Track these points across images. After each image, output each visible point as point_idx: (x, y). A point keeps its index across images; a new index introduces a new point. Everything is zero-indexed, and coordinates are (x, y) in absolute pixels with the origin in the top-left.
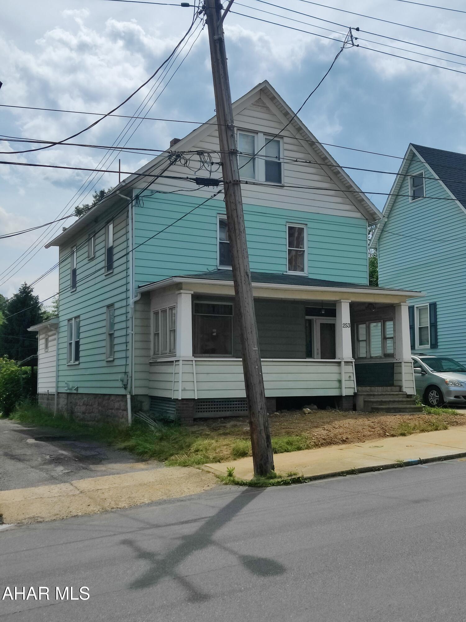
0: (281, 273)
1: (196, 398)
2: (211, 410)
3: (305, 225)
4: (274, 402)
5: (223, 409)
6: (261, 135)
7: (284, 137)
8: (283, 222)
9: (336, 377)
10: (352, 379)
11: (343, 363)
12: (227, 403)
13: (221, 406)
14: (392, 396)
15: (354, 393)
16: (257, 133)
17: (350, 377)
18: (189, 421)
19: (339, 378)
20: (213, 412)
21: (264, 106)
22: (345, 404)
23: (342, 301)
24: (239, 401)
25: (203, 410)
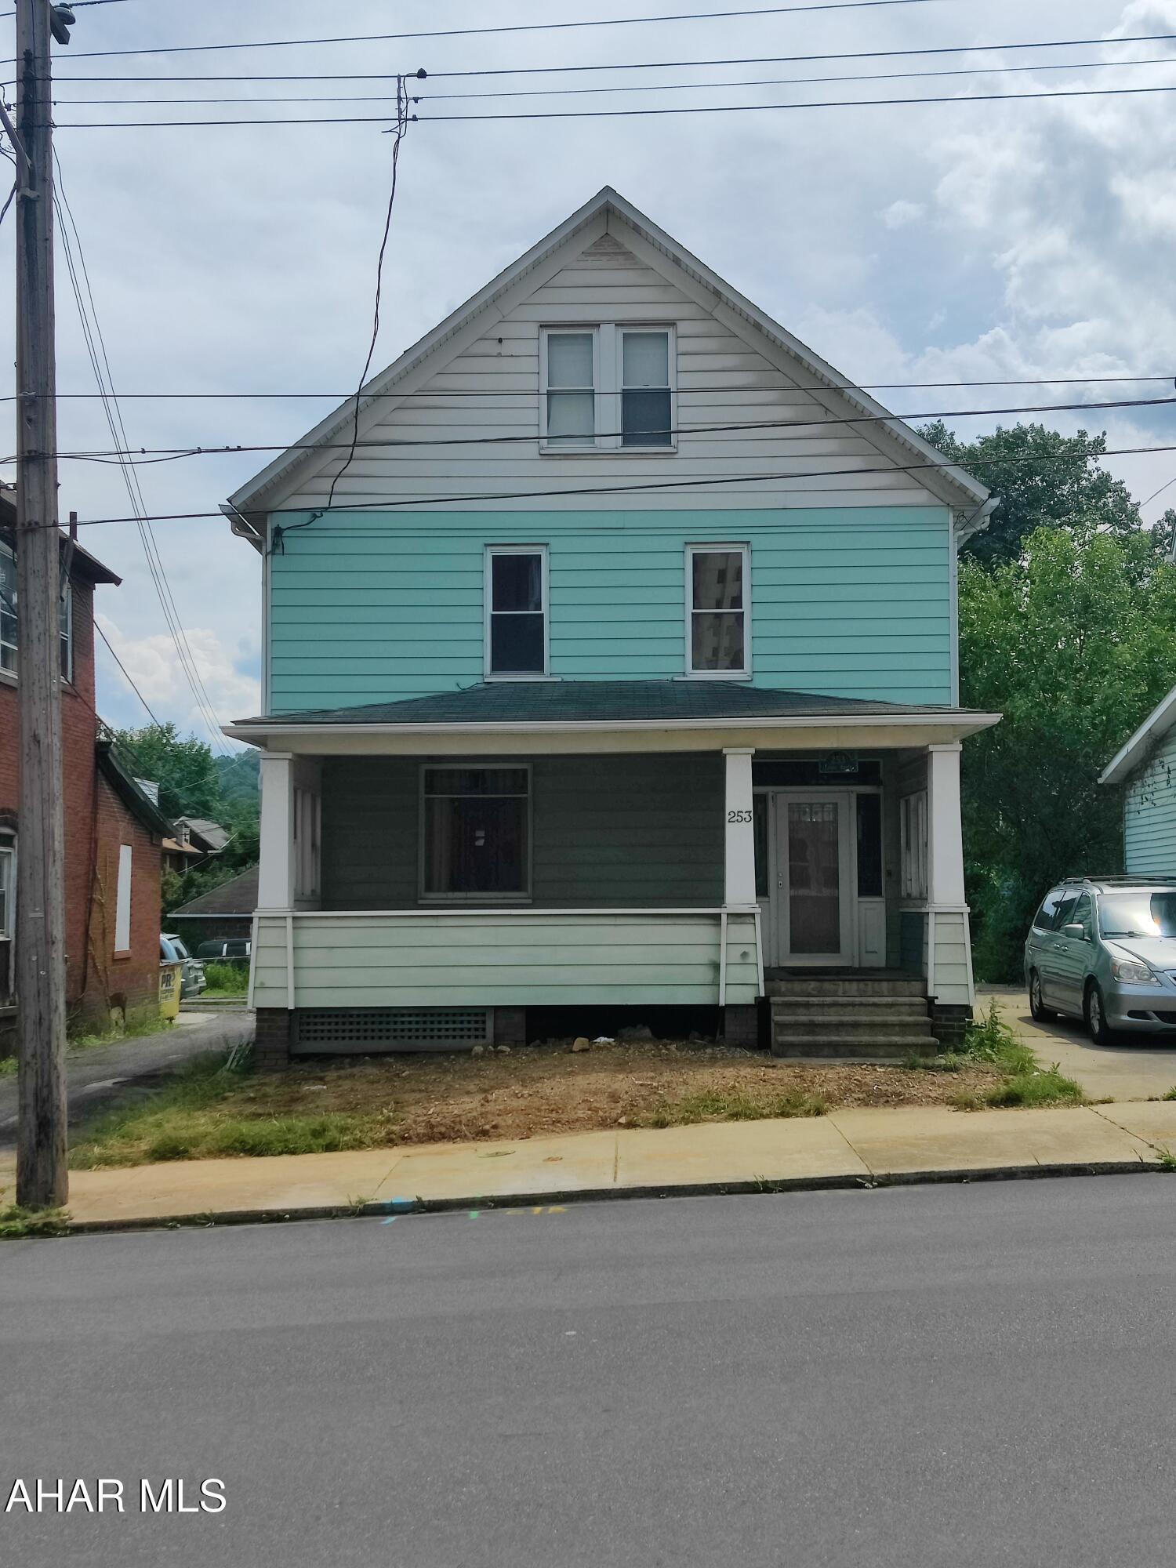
0: (669, 677)
1: (291, 1007)
2: (340, 1034)
3: (745, 546)
4: (519, 1018)
5: (374, 1034)
6: (607, 330)
7: (678, 322)
8: (676, 543)
9: (704, 955)
10: (751, 960)
11: (724, 918)
12: (384, 1019)
13: (369, 1026)
14: (870, 1008)
15: (756, 998)
16: (599, 325)
17: (745, 955)
18: (277, 1059)
19: (714, 958)
20: (347, 1041)
21: (618, 251)
22: (731, 1026)
23: (725, 751)
24: (417, 1015)
25: (319, 1034)
